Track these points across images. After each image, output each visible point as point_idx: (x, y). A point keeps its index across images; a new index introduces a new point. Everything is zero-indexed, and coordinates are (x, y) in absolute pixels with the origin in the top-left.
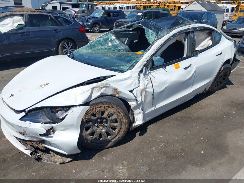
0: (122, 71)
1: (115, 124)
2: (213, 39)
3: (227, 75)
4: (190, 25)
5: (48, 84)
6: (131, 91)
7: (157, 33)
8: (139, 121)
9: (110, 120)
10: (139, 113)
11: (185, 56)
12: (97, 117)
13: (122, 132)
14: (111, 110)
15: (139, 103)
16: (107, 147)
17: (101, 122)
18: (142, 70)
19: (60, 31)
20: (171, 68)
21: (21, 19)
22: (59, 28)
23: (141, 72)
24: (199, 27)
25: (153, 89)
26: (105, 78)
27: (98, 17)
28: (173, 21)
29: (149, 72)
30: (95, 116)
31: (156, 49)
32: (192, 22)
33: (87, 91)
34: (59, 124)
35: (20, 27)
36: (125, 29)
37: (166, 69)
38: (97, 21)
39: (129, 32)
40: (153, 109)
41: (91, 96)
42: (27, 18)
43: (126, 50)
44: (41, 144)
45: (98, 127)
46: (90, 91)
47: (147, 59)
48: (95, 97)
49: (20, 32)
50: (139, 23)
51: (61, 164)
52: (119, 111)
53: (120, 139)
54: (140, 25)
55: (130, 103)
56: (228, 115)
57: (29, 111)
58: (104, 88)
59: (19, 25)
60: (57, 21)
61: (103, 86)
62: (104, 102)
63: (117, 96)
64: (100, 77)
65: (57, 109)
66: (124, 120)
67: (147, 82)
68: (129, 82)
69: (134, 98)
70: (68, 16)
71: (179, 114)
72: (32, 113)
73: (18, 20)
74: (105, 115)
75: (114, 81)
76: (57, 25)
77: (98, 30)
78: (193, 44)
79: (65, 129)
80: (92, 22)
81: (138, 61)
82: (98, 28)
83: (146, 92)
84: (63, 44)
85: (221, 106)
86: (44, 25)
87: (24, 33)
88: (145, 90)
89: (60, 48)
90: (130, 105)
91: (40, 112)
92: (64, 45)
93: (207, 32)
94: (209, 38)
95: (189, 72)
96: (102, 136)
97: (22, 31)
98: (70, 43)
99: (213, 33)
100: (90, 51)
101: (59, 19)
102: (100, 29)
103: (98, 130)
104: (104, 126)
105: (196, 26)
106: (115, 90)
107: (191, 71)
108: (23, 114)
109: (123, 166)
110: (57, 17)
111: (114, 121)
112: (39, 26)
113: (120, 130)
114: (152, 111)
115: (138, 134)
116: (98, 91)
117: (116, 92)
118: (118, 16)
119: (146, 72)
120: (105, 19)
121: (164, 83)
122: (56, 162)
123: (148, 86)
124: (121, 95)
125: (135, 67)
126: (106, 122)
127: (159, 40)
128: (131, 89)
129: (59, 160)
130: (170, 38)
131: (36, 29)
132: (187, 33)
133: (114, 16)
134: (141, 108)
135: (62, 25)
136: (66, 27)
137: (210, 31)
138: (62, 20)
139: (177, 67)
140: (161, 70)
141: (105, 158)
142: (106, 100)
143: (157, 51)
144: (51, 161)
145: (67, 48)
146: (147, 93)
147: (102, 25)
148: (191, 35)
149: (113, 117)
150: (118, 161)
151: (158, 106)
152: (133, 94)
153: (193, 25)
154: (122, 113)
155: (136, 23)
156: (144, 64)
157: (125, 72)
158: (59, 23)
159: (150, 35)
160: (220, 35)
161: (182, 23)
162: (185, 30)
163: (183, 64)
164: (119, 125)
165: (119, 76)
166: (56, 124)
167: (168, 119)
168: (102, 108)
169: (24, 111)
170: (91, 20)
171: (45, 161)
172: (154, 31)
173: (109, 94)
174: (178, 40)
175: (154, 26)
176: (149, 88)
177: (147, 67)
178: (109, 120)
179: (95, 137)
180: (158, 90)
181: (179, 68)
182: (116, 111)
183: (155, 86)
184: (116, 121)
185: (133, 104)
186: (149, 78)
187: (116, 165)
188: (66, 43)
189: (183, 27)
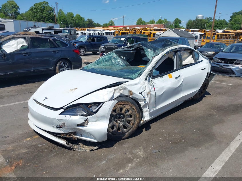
0: (132, 79)
1: (130, 119)
2: (193, 57)
3: (206, 86)
4: (177, 46)
5: (77, 89)
6: (141, 93)
7: (154, 51)
8: (147, 117)
9: (127, 116)
10: (147, 111)
11: (175, 69)
12: (117, 113)
13: (135, 125)
14: (128, 107)
15: (146, 102)
16: (123, 138)
17: (119, 118)
18: (147, 78)
19: (58, 53)
20: (166, 77)
21: (24, 42)
22: (57, 49)
23: (146, 80)
24: (184, 48)
25: (155, 93)
26: (121, 83)
27: (83, 41)
28: (163, 43)
29: (151, 80)
30: (116, 112)
31: (155, 62)
32: (178, 44)
33: (111, 92)
34: (93, 116)
35: (23, 49)
36: (126, 49)
37: (163, 78)
38: (83, 45)
39: (130, 51)
40: (155, 109)
41: (113, 96)
42: (29, 40)
43: (127, 65)
44: (74, 136)
45: (116, 121)
46: (113, 92)
47: (150, 70)
48: (117, 96)
49: (23, 52)
50: (139, 44)
51: (90, 151)
52: (134, 108)
53: (133, 131)
54: (140, 46)
55: (140, 103)
56: (211, 115)
57: (67, 108)
58: (123, 90)
59: (22, 46)
60: (55, 43)
61: (122, 88)
62: (123, 101)
63: (131, 96)
64: (118, 82)
65: (90, 105)
66: (137, 115)
67: (151, 87)
68: (139, 86)
69: (143, 98)
70: (64, 39)
71: (173, 115)
72: (69, 109)
73: (21, 42)
74: (123, 111)
75: (128, 85)
76: (55, 47)
77: (83, 53)
78: (181, 60)
79: (97, 121)
80: (78, 46)
81: (143, 71)
82: (83, 51)
83: (151, 94)
84: (60, 63)
85: (204, 109)
86: (44, 47)
87: (27, 53)
88: (150, 93)
89: (57, 67)
90: (140, 104)
91: (77, 108)
92: (61, 65)
93: (189, 51)
94: (191, 56)
95: (179, 81)
96: (120, 129)
97: (25, 52)
98: (66, 63)
99: (193, 52)
100: (97, 66)
101: (57, 42)
102: (85, 52)
103: (117, 124)
104: (121, 121)
105: (181, 47)
106: (130, 91)
107: (180, 80)
108: (62, 110)
109: (140, 149)
110: (55, 40)
111: (129, 116)
112: (39, 47)
113: (133, 124)
114: (154, 111)
115: (144, 130)
116: (118, 92)
117: (131, 93)
118: (102, 41)
119: (149, 80)
120: (89, 43)
121: (162, 88)
122: (86, 150)
123: (152, 90)
124: (134, 96)
125: (142, 75)
126: (123, 118)
127: (157, 56)
128: (141, 92)
129: (88, 149)
130: (164, 55)
131: (37, 50)
132: (176, 52)
133: (98, 41)
134: (147, 107)
135: (59, 47)
136: (63, 48)
137: (191, 51)
138: (59, 43)
139: (171, 77)
140: (159, 79)
141: (124, 146)
142: (124, 99)
143: (156, 64)
144: (82, 149)
145: (64, 68)
146: (151, 96)
147: (87, 49)
148: (179, 53)
149: (129, 113)
150: (135, 146)
151: (159, 107)
152: (142, 95)
153: (179, 46)
154: (135, 110)
155: (137, 44)
156: (148, 73)
157: (134, 79)
158: (57, 46)
159: (149, 53)
160: (198, 54)
161: (170, 44)
162: (174, 49)
163: (174, 74)
164: (133, 119)
165: (131, 82)
166: (91, 116)
167: (166, 119)
168: (121, 105)
169: (62, 108)
170: (76, 44)
171: (77, 150)
172: (152, 50)
173: (126, 95)
174: (169, 57)
175: (151, 46)
176: (152, 92)
177: (150, 77)
178: (125, 115)
179: (114, 129)
180: (159, 93)
181: (172, 77)
182: (131, 108)
183: (157, 90)
184: (131, 116)
185: (142, 103)
186: (152, 84)
187: (134, 149)
188: (62, 63)
189: (172, 47)
